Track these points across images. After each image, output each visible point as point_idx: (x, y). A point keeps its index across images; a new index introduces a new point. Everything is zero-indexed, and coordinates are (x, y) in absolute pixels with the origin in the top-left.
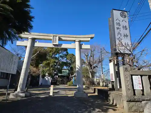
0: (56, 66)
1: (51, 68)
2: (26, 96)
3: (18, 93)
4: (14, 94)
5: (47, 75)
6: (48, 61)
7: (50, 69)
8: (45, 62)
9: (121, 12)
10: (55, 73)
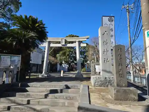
0: (71, 54)
1: (68, 57)
2: (47, 76)
3: (43, 74)
4: (42, 75)
5: (64, 63)
6: (64, 51)
7: (66, 57)
8: (61, 52)
9: (109, 17)
10: (71, 60)
